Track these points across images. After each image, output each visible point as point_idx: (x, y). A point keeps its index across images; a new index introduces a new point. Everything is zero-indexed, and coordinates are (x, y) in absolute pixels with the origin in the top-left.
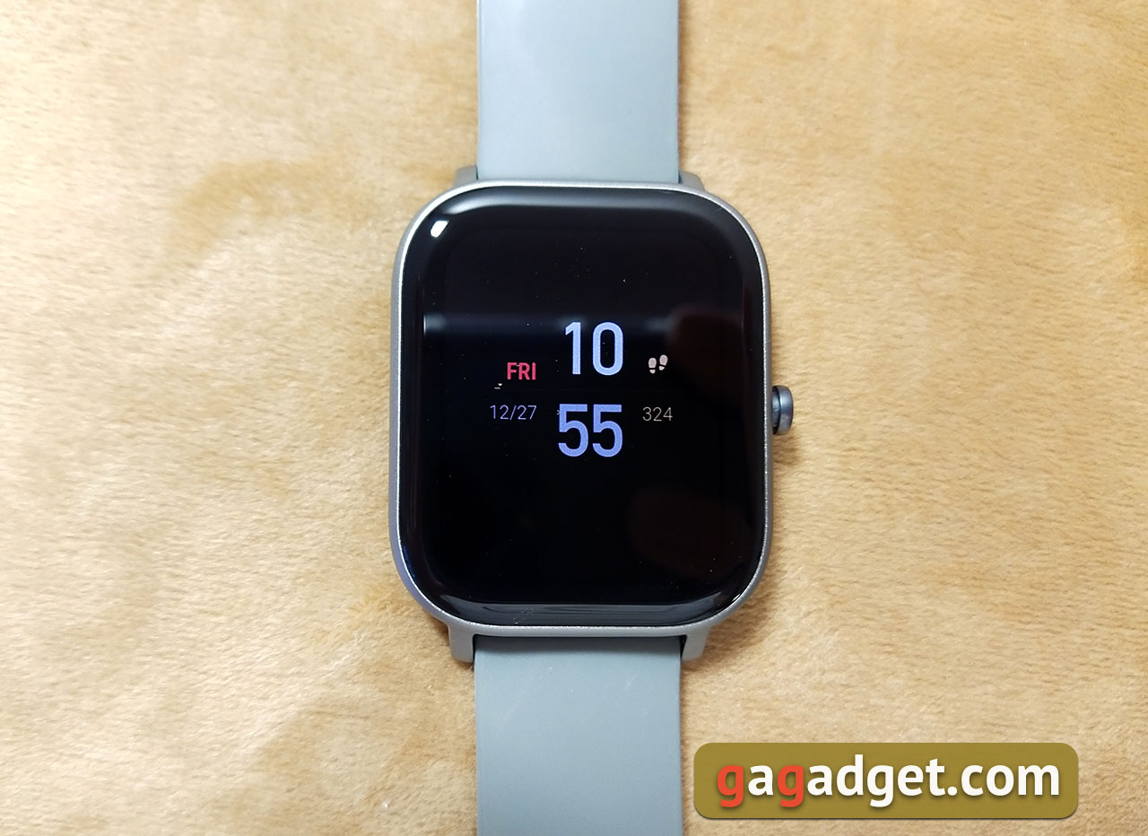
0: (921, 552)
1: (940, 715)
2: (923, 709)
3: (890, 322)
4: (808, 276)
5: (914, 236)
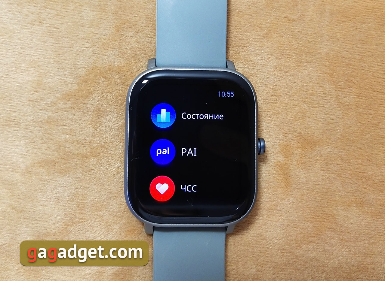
0: (342, 195)
1: (350, 252)
2: (344, 250)
3: (329, 114)
4: (300, 98)
5: (337, 83)
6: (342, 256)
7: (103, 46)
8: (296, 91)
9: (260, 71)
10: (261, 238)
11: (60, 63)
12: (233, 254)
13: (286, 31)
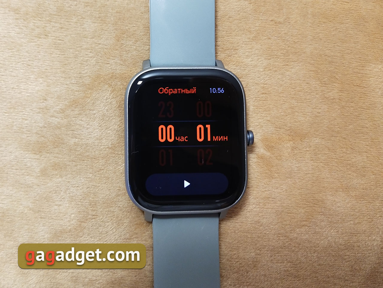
0: (330, 182)
1: (338, 232)
2: (332, 231)
3: (316, 108)
4: (289, 95)
5: (322, 79)
6: (331, 237)
7: (106, 55)
8: (285, 88)
9: (251, 71)
10: (258, 224)
11: (66, 72)
12: (233, 240)
13: (273, 34)
